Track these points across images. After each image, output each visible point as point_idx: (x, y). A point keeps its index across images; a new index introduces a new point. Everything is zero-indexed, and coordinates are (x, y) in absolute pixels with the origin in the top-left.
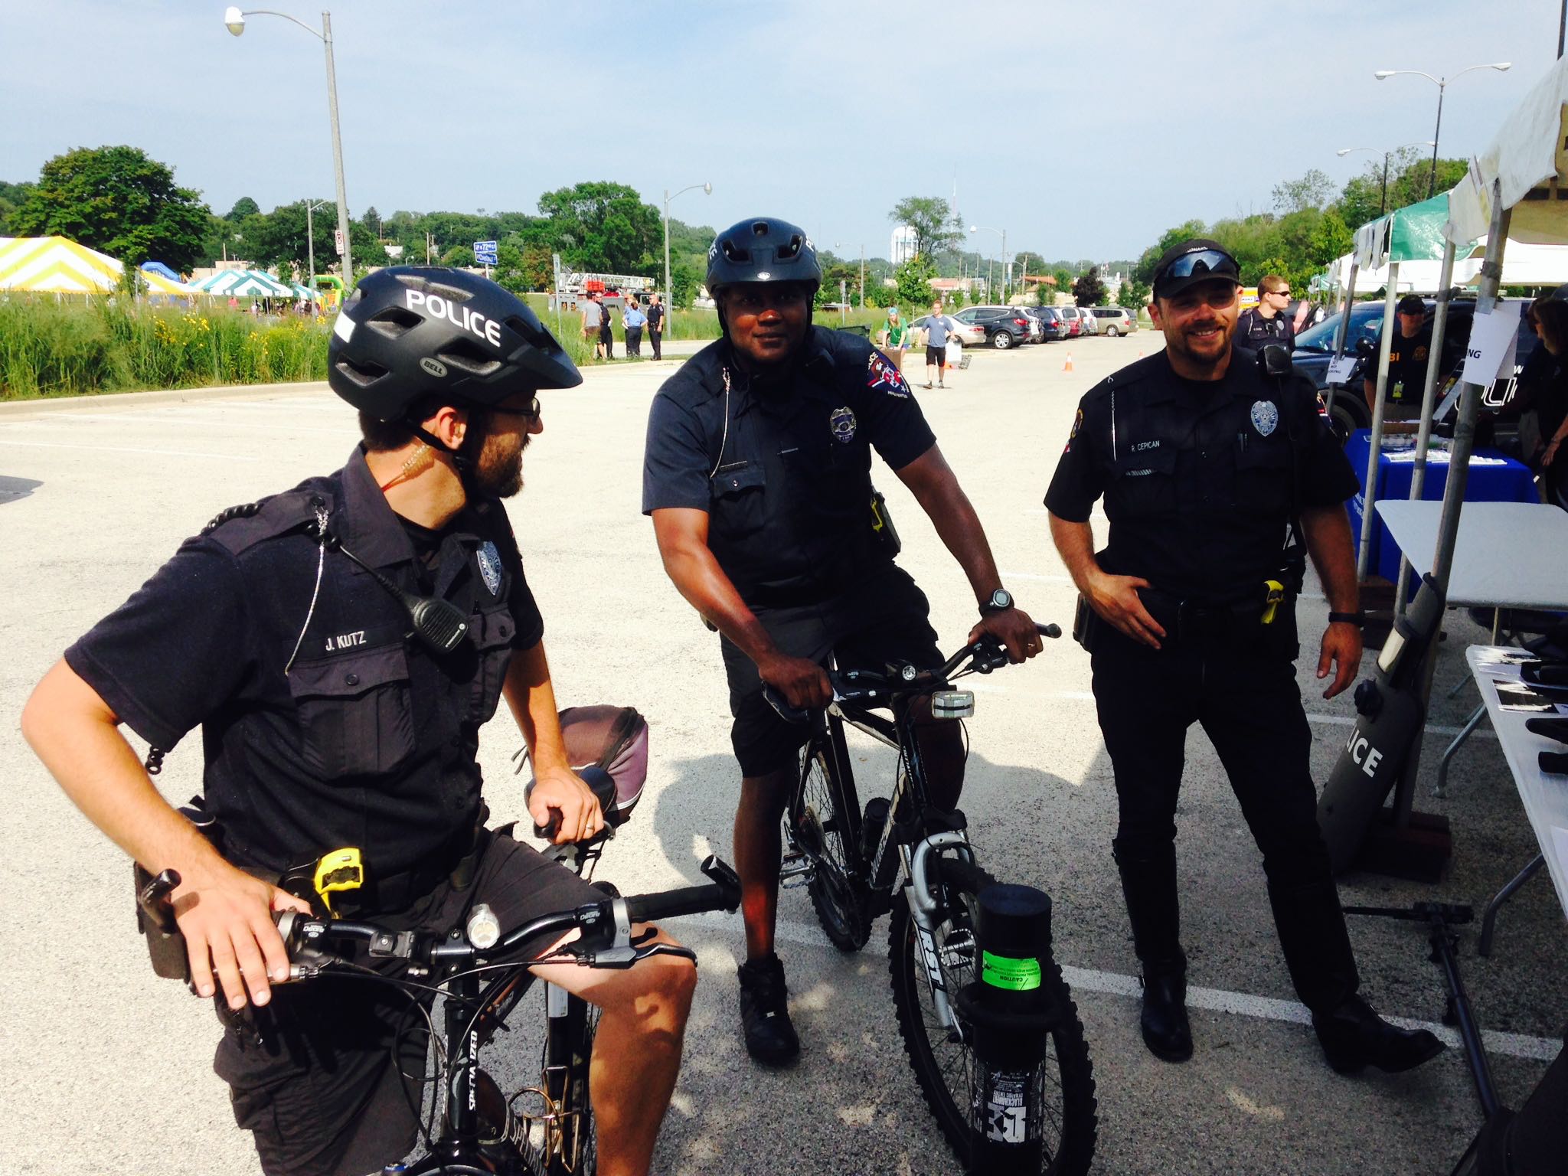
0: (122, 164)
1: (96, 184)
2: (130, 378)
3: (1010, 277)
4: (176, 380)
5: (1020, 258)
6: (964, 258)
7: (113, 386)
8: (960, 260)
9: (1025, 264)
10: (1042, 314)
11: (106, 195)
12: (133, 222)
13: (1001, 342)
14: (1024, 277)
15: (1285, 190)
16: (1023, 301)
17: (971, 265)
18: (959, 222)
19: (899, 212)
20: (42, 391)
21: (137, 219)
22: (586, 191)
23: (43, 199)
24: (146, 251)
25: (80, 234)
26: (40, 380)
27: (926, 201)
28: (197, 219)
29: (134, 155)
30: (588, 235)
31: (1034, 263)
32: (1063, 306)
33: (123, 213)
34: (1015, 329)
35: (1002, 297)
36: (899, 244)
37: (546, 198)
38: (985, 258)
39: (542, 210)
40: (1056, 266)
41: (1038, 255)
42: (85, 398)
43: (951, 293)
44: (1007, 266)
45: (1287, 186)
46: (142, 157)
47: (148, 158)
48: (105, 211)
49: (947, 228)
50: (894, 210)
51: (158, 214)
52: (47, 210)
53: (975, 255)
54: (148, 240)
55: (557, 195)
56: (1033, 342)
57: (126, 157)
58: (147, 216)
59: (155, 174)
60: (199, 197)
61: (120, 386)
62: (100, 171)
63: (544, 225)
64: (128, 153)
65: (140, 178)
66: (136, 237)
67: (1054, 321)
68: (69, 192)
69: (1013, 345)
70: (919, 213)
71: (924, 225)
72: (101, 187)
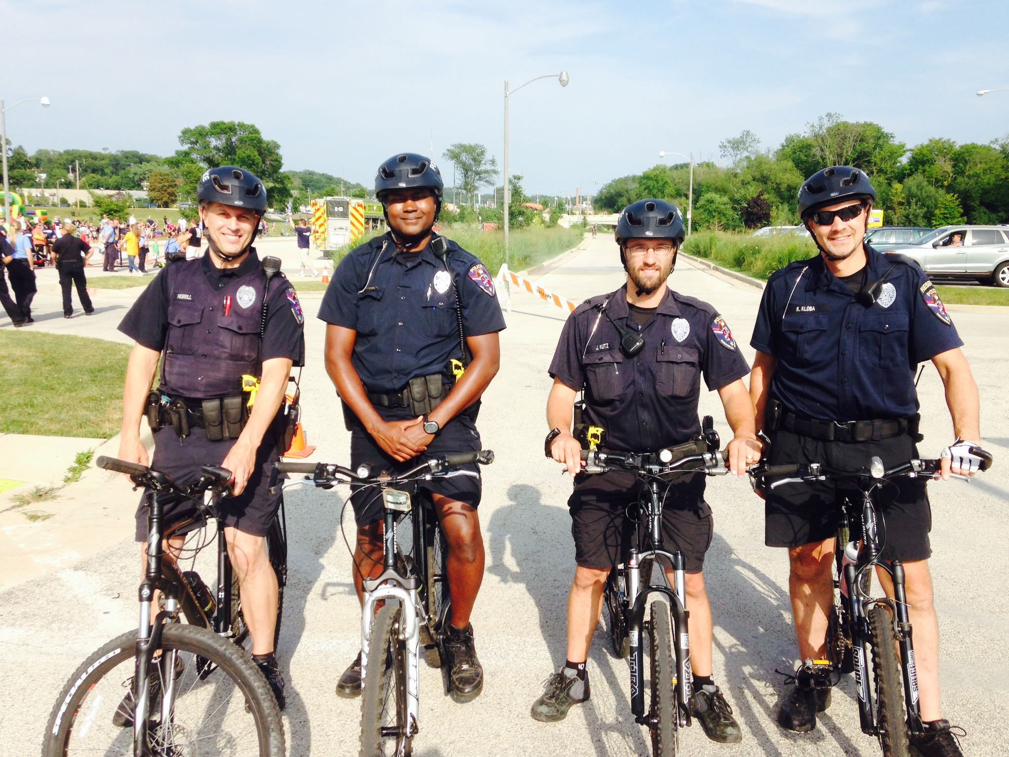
15: (728, 145)
18: (493, 162)
19: (448, 153)
22: (220, 129)
27: (471, 147)
37: (186, 132)
39: (182, 142)
45: (729, 142)
49: (485, 166)
55: (195, 130)
63: (184, 154)
70: (464, 155)
71: (468, 164)
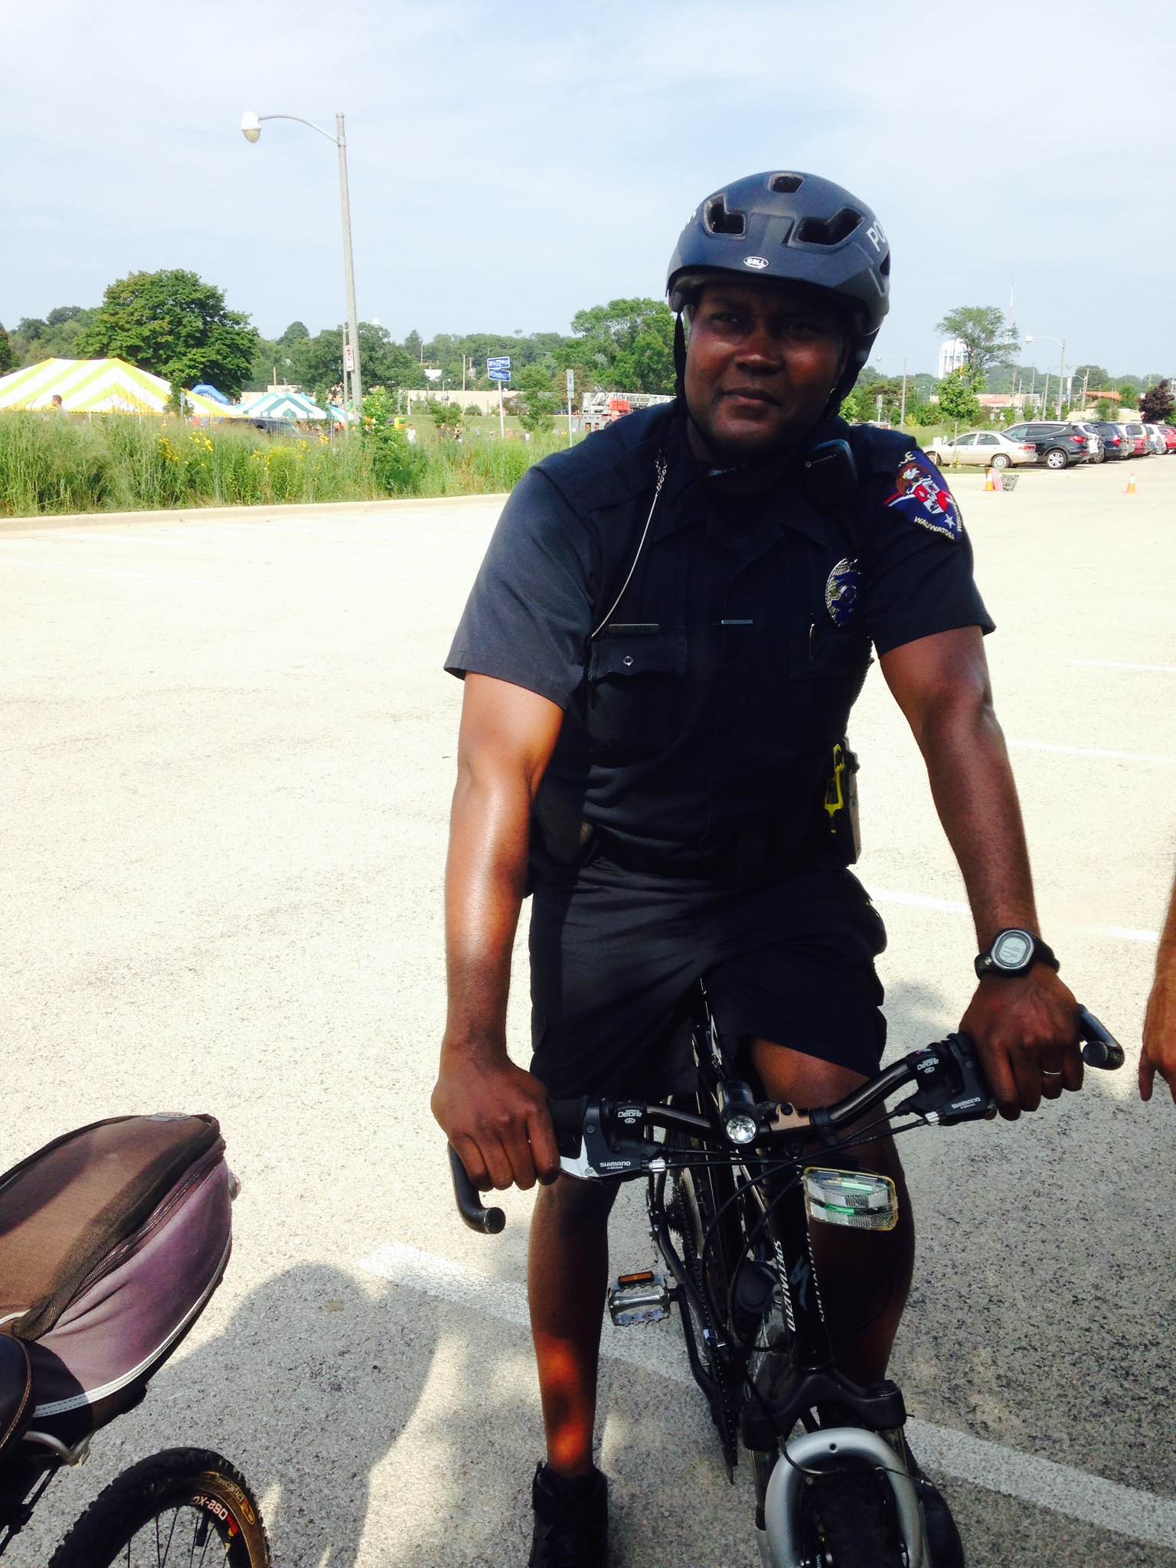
0: (177, 288)
1: (154, 308)
2: (130, 498)
3: (1069, 392)
4: (177, 499)
5: (1081, 372)
6: (1019, 373)
7: (114, 504)
8: (1014, 375)
9: (1086, 378)
10: (1104, 430)
11: (163, 319)
12: (188, 346)
13: (1054, 461)
14: (1085, 392)
16: (1082, 417)
17: (1028, 379)
18: (1014, 332)
19: (946, 322)
20: (43, 508)
21: (192, 342)
22: (619, 309)
23: (106, 322)
24: (199, 374)
25: (139, 357)
26: (41, 497)
27: (979, 310)
28: (246, 342)
29: (189, 279)
30: (619, 353)
31: (1096, 377)
32: (1128, 421)
33: (178, 337)
34: (1071, 446)
35: (1058, 412)
36: (948, 358)
37: (580, 316)
38: (1042, 372)
39: (576, 329)
40: (1121, 381)
41: (1102, 368)
42: (83, 516)
43: (1002, 409)
44: (1065, 380)
46: (196, 281)
47: (202, 281)
48: (162, 334)
49: (1000, 339)
50: (943, 322)
51: (209, 337)
52: (110, 334)
53: (1031, 369)
54: (202, 363)
55: (591, 313)
56: (1092, 461)
57: (180, 279)
58: (200, 340)
59: (208, 297)
60: (249, 321)
61: (120, 505)
62: (158, 294)
63: (578, 344)
64: (183, 277)
65: (193, 301)
66: (190, 360)
67: (1116, 438)
68: (129, 316)
69: (1069, 465)
70: (970, 324)
71: (976, 336)
72: (158, 311)
